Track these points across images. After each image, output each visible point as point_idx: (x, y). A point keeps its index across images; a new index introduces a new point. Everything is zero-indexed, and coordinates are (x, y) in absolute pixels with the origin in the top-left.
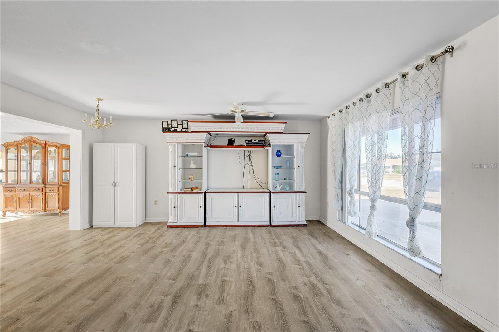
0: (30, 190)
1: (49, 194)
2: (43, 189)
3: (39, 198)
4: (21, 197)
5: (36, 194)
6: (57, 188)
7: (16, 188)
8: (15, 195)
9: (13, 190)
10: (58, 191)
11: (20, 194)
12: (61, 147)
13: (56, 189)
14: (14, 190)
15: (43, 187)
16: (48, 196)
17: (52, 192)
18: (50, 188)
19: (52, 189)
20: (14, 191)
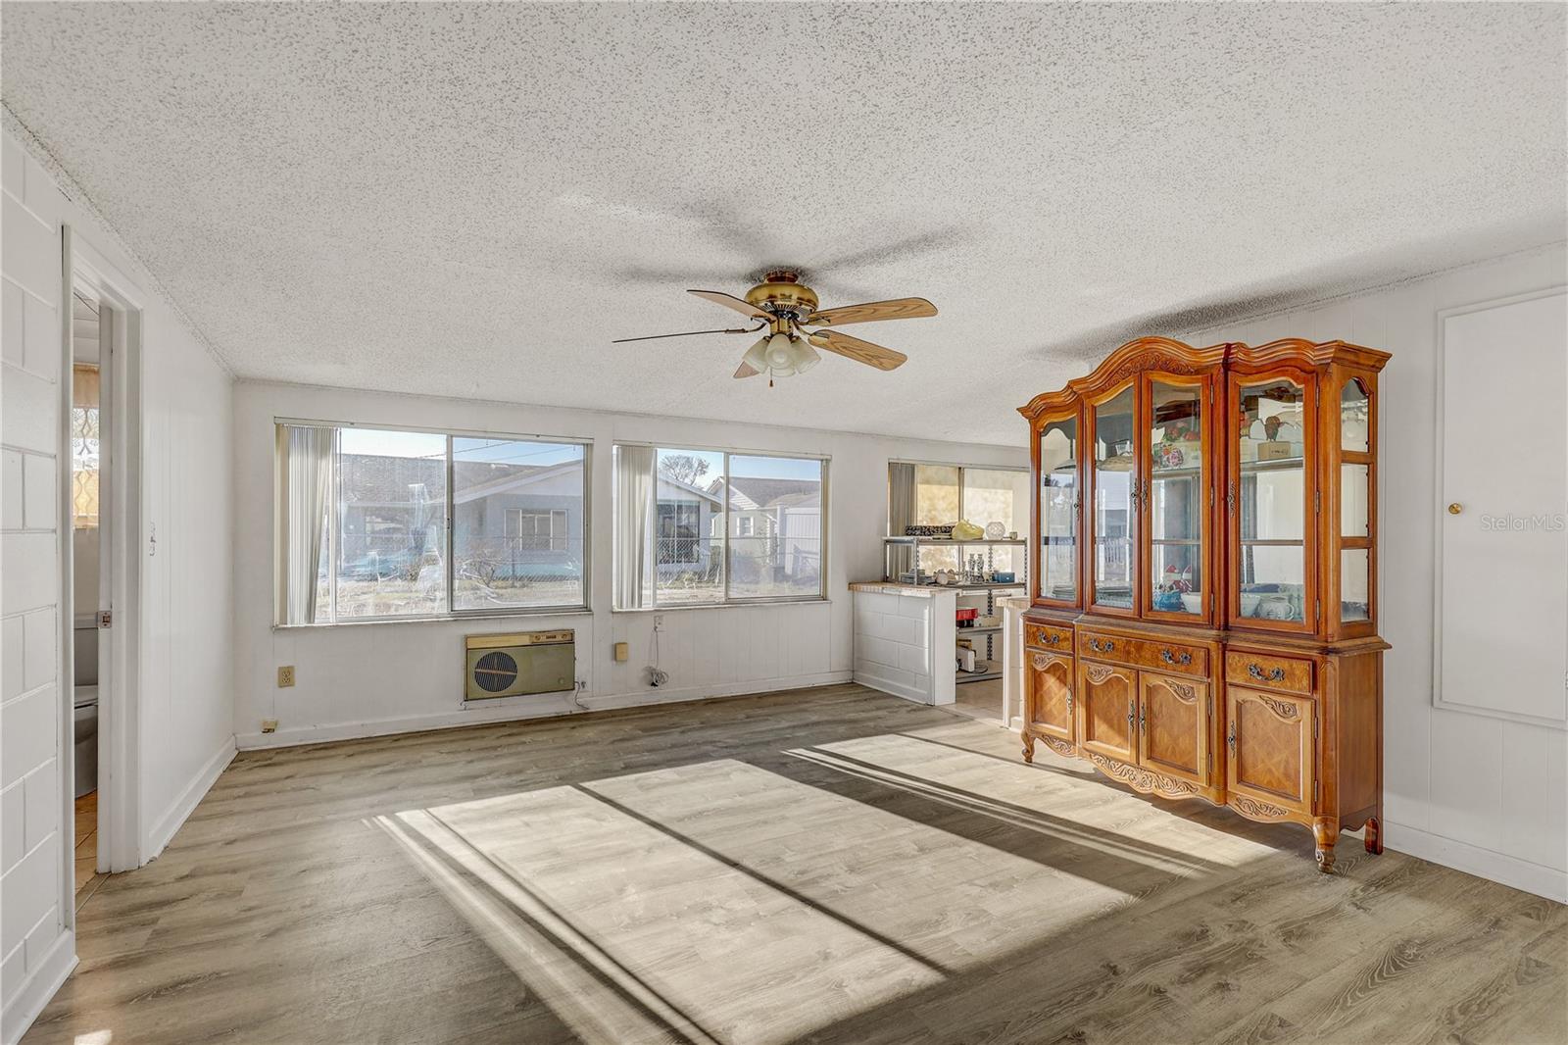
0: (1140, 647)
1: (1243, 695)
2: (1214, 655)
3: (1188, 708)
4: (1097, 682)
5: (1170, 680)
6: (1305, 666)
7: (1072, 626)
8: (1071, 667)
9: (1062, 636)
10: (1315, 687)
11: (1093, 667)
12: (1334, 365)
13: (1302, 669)
14: (1067, 639)
15: (1213, 646)
16: (1239, 706)
17: (1272, 685)
18: (1255, 660)
19: (1270, 665)
20: (1065, 644)
